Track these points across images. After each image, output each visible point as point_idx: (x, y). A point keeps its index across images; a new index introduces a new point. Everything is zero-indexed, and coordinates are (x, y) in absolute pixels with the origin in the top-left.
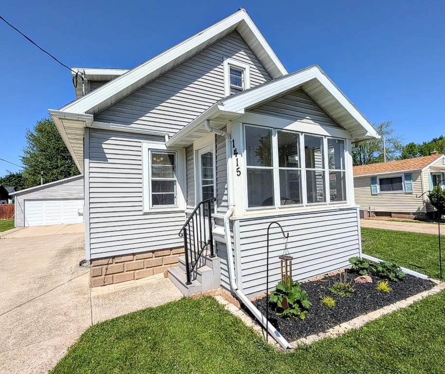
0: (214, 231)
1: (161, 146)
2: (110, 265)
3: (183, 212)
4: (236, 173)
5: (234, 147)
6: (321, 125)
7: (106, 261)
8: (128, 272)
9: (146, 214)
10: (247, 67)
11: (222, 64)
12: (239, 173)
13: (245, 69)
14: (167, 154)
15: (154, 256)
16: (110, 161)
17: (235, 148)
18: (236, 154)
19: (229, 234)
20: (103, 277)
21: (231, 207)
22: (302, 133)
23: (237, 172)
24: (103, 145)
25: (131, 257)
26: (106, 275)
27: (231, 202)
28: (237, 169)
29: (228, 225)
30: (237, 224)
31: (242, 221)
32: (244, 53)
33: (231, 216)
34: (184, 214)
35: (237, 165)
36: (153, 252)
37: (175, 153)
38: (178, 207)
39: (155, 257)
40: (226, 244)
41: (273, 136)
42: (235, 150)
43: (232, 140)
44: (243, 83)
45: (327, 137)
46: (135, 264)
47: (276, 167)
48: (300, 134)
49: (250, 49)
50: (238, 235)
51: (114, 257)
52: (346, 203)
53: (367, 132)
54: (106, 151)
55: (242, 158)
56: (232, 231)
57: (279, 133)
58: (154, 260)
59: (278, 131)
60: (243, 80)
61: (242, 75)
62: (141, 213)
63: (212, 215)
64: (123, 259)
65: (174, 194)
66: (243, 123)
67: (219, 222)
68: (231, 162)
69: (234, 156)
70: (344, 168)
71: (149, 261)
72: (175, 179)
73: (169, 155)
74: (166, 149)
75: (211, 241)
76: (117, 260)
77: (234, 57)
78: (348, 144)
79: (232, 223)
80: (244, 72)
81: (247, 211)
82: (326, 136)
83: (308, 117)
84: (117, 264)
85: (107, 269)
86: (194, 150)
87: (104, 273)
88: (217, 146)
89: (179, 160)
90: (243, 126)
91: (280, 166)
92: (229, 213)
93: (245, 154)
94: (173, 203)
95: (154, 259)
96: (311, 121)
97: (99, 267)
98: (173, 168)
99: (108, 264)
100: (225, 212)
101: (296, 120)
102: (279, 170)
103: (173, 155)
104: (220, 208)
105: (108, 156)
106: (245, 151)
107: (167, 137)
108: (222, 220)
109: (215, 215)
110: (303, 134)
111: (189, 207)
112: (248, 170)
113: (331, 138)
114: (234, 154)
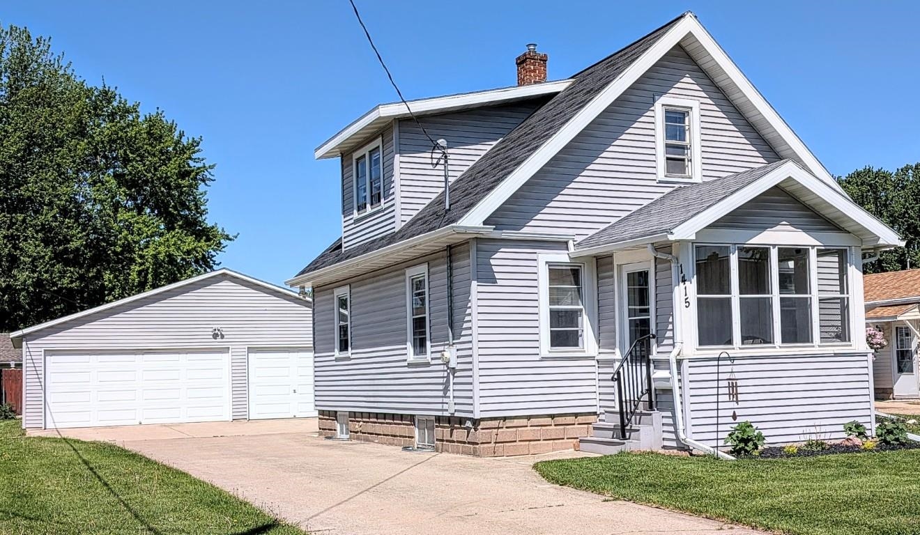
0: (653, 376)
1: (561, 257)
2: (500, 430)
3: (592, 358)
4: (684, 304)
5: (682, 273)
6: (805, 230)
7: (495, 423)
8: (522, 443)
9: (544, 359)
10: (694, 104)
11: (652, 108)
12: (687, 304)
13: (691, 108)
14: (569, 268)
15: (553, 424)
16: (499, 282)
17: (682, 275)
18: (684, 281)
19: (676, 377)
20: (492, 445)
21: (678, 345)
22: (774, 246)
23: (686, 302)
24: (491, 261)
25: (524, 422)
26: (496, 443)
27: (678, 338)
28: (686, 299)
29: (674, 366)
30: (685, 364)
31: (691, 360)
32: (690, 80)
33: (678, 355)
34: (594, 363)
35: (686, 295)
36: (552, 416)
37: (580, 266)
38: (584, 351)
39: (555, 425)
40: (672, 390)
41: (731, 254)
42: (683, 277)
43: (679, 265)
44: (687, 133)
45: (816, 248)
46: (528, 432)
47: (735, 296)
48: (771, 247)
49: (701, 70)
50: (687, 378)
51: (505, 419)
52: (851, 345)
53: (879, 238)
54: (495, 269)
55: (692, 286)
56: (679, 373)
57: (740, 250)
58: (553, 431)
59: (738, 247)
60: (687, 128)
61: (687, 119)
62: (537, 358)
63: (651, 357)
64: (516, 422)
65: (577, 331)
66: (693, 243)
67: (660, 364)
68: (679, 292)
69: (681, 284)
70: (848, 293)
71: (547, 430)
72: (581, 307)
73: (571, 269)
74: (569, 261)
75: (649, 390)
76: (508, 423)
77: (672, 91)
78: (855, 255)
79: (679, 362)
80: (691, 113)
81: (697, 349)
82: (813, 247)
83: (784, 223)
84: (508, 430)
85: (497, 435)
86: (615, 264)
87: (493, 441)
88: (658, 266)
89: (587, 277)
90: (693, 246)
91: (740, 294)
92: (675, 351)
93: (694, 280)
94: (577, 345)
95: (553, 427)
96: (790, 228)
97: (488, 431)
98: (579, 290)
99: (498, 428)
100: (671, 352)
101: (764, 229)
102: (740, 298)
103: (578, 270)
104: (661, 347)
105: (497, 276)
106: (695, 276)
107: (571, 244)
108: (668, 361)
109: (654, 355)
110: (777, 247)
111: (601, 350)
112: (699, 300)
113: (823, 248)
114: (682, 281)
